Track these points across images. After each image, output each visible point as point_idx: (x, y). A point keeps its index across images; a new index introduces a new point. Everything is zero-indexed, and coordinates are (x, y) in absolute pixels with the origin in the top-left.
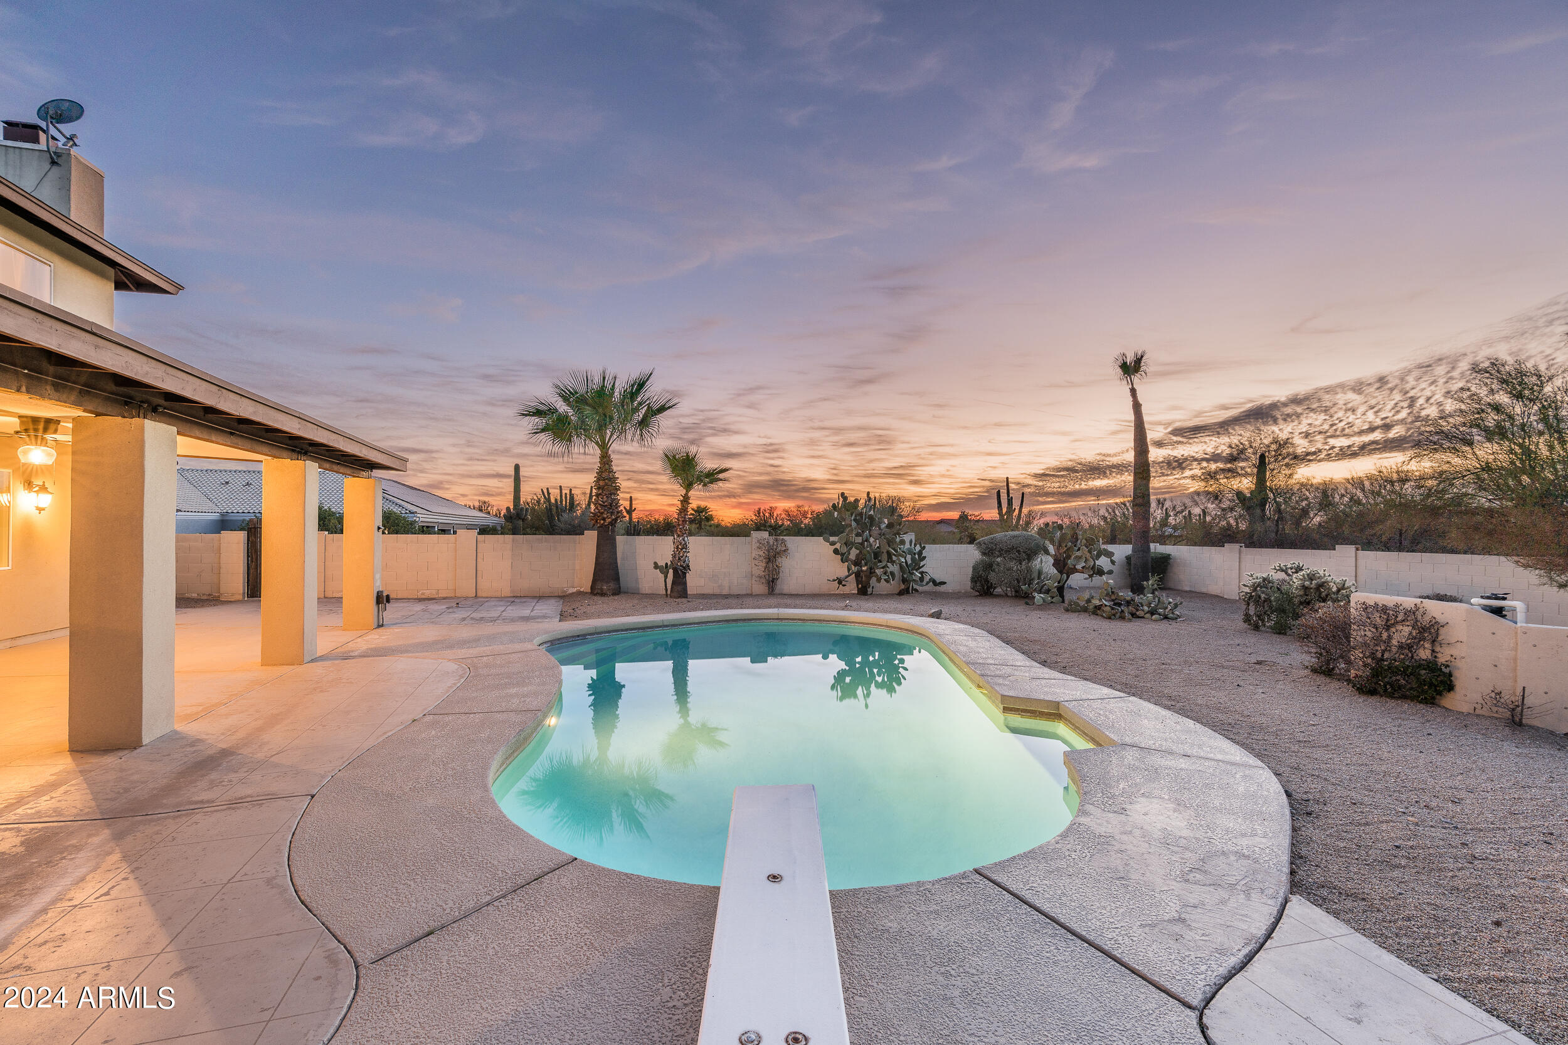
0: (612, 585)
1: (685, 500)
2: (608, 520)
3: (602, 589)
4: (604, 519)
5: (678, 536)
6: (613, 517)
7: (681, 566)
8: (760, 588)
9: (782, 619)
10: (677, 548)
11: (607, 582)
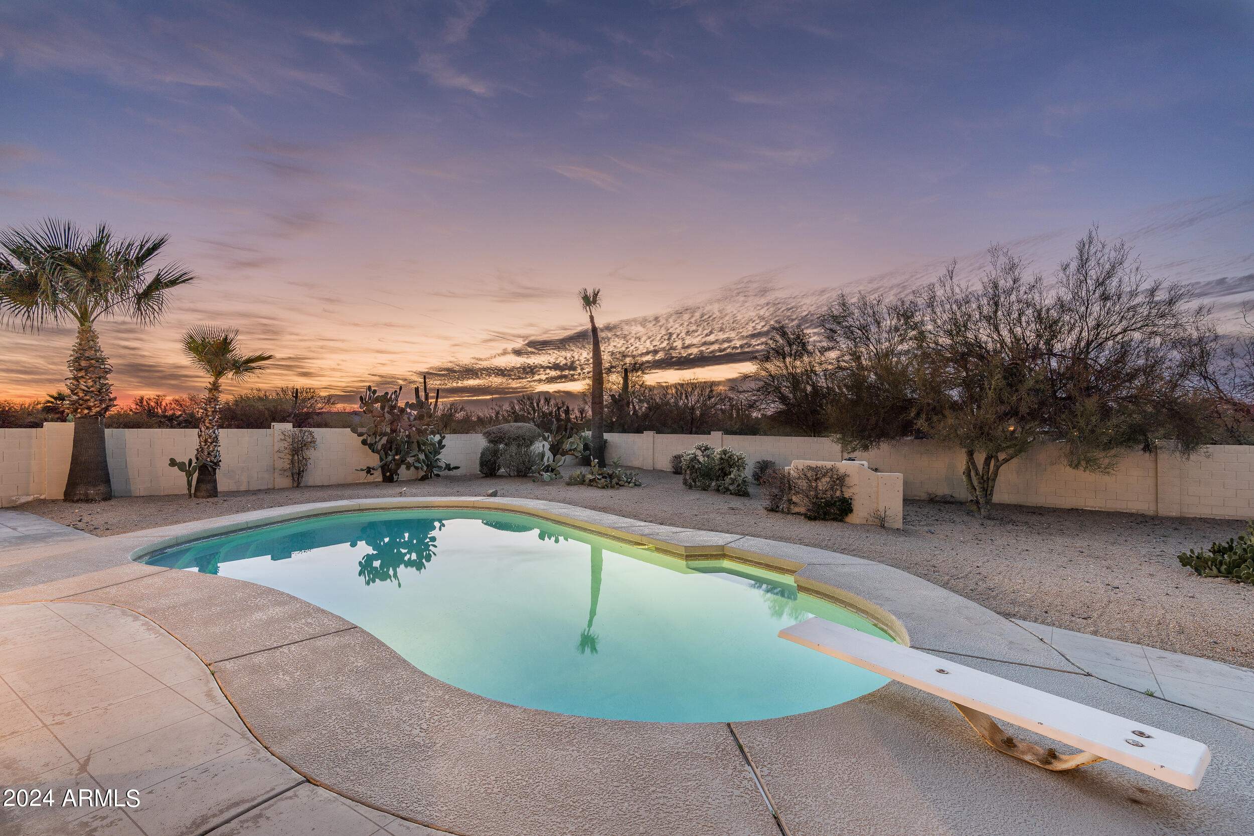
0: (102, 488)
1: (215, 387)
2: (95, 410)
3: (86, 495)
4: (89, 408)
5: (208, 428)
6: (104, 406)
7: (211, 461)
8: (284, 481)
9: (363, 510)
10: (206, 441)
11: (95, 486)
